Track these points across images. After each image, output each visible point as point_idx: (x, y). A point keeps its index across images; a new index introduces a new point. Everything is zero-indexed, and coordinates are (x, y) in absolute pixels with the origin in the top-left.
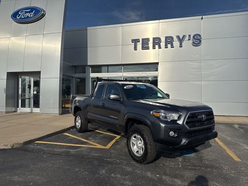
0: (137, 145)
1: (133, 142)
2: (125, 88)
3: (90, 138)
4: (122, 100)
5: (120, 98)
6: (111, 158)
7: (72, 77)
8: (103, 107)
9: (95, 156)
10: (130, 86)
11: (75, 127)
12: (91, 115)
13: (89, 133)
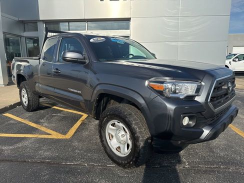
0: (118, 139)
1: (110, 132)
2: (92, 40)
3: (42, 121)
4: (87, 61)
5: (84, 59)
6: (73, 158)
7: (21, 36)
8: (57, 74)
9: (45, 158)
10: (99, 39)
11: (20, 103)
12: (40, 87)
13: (42, 111)
